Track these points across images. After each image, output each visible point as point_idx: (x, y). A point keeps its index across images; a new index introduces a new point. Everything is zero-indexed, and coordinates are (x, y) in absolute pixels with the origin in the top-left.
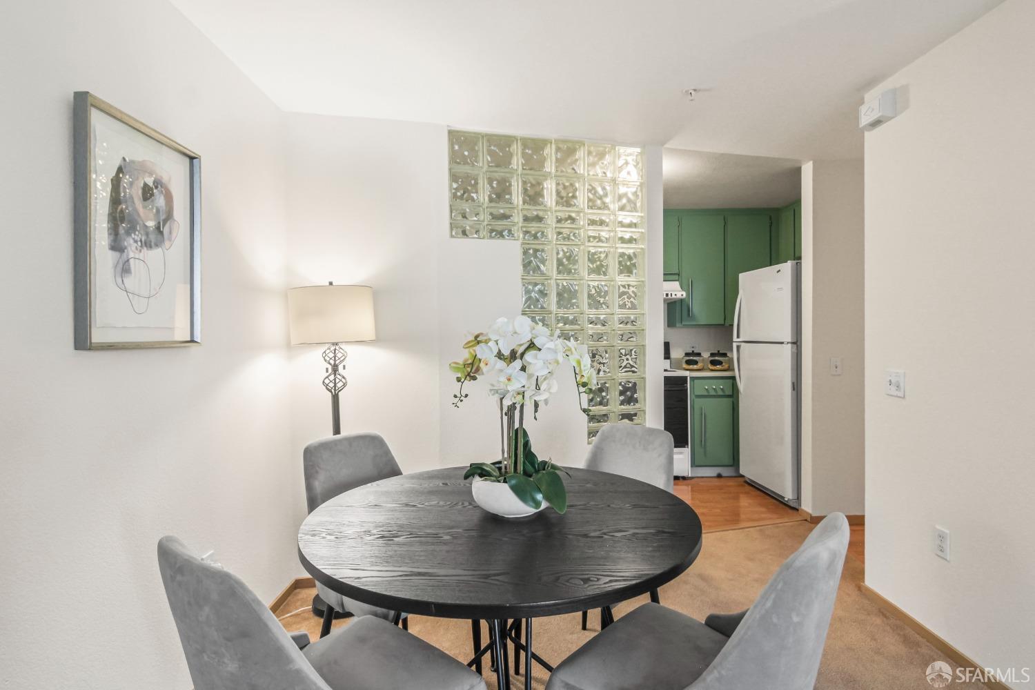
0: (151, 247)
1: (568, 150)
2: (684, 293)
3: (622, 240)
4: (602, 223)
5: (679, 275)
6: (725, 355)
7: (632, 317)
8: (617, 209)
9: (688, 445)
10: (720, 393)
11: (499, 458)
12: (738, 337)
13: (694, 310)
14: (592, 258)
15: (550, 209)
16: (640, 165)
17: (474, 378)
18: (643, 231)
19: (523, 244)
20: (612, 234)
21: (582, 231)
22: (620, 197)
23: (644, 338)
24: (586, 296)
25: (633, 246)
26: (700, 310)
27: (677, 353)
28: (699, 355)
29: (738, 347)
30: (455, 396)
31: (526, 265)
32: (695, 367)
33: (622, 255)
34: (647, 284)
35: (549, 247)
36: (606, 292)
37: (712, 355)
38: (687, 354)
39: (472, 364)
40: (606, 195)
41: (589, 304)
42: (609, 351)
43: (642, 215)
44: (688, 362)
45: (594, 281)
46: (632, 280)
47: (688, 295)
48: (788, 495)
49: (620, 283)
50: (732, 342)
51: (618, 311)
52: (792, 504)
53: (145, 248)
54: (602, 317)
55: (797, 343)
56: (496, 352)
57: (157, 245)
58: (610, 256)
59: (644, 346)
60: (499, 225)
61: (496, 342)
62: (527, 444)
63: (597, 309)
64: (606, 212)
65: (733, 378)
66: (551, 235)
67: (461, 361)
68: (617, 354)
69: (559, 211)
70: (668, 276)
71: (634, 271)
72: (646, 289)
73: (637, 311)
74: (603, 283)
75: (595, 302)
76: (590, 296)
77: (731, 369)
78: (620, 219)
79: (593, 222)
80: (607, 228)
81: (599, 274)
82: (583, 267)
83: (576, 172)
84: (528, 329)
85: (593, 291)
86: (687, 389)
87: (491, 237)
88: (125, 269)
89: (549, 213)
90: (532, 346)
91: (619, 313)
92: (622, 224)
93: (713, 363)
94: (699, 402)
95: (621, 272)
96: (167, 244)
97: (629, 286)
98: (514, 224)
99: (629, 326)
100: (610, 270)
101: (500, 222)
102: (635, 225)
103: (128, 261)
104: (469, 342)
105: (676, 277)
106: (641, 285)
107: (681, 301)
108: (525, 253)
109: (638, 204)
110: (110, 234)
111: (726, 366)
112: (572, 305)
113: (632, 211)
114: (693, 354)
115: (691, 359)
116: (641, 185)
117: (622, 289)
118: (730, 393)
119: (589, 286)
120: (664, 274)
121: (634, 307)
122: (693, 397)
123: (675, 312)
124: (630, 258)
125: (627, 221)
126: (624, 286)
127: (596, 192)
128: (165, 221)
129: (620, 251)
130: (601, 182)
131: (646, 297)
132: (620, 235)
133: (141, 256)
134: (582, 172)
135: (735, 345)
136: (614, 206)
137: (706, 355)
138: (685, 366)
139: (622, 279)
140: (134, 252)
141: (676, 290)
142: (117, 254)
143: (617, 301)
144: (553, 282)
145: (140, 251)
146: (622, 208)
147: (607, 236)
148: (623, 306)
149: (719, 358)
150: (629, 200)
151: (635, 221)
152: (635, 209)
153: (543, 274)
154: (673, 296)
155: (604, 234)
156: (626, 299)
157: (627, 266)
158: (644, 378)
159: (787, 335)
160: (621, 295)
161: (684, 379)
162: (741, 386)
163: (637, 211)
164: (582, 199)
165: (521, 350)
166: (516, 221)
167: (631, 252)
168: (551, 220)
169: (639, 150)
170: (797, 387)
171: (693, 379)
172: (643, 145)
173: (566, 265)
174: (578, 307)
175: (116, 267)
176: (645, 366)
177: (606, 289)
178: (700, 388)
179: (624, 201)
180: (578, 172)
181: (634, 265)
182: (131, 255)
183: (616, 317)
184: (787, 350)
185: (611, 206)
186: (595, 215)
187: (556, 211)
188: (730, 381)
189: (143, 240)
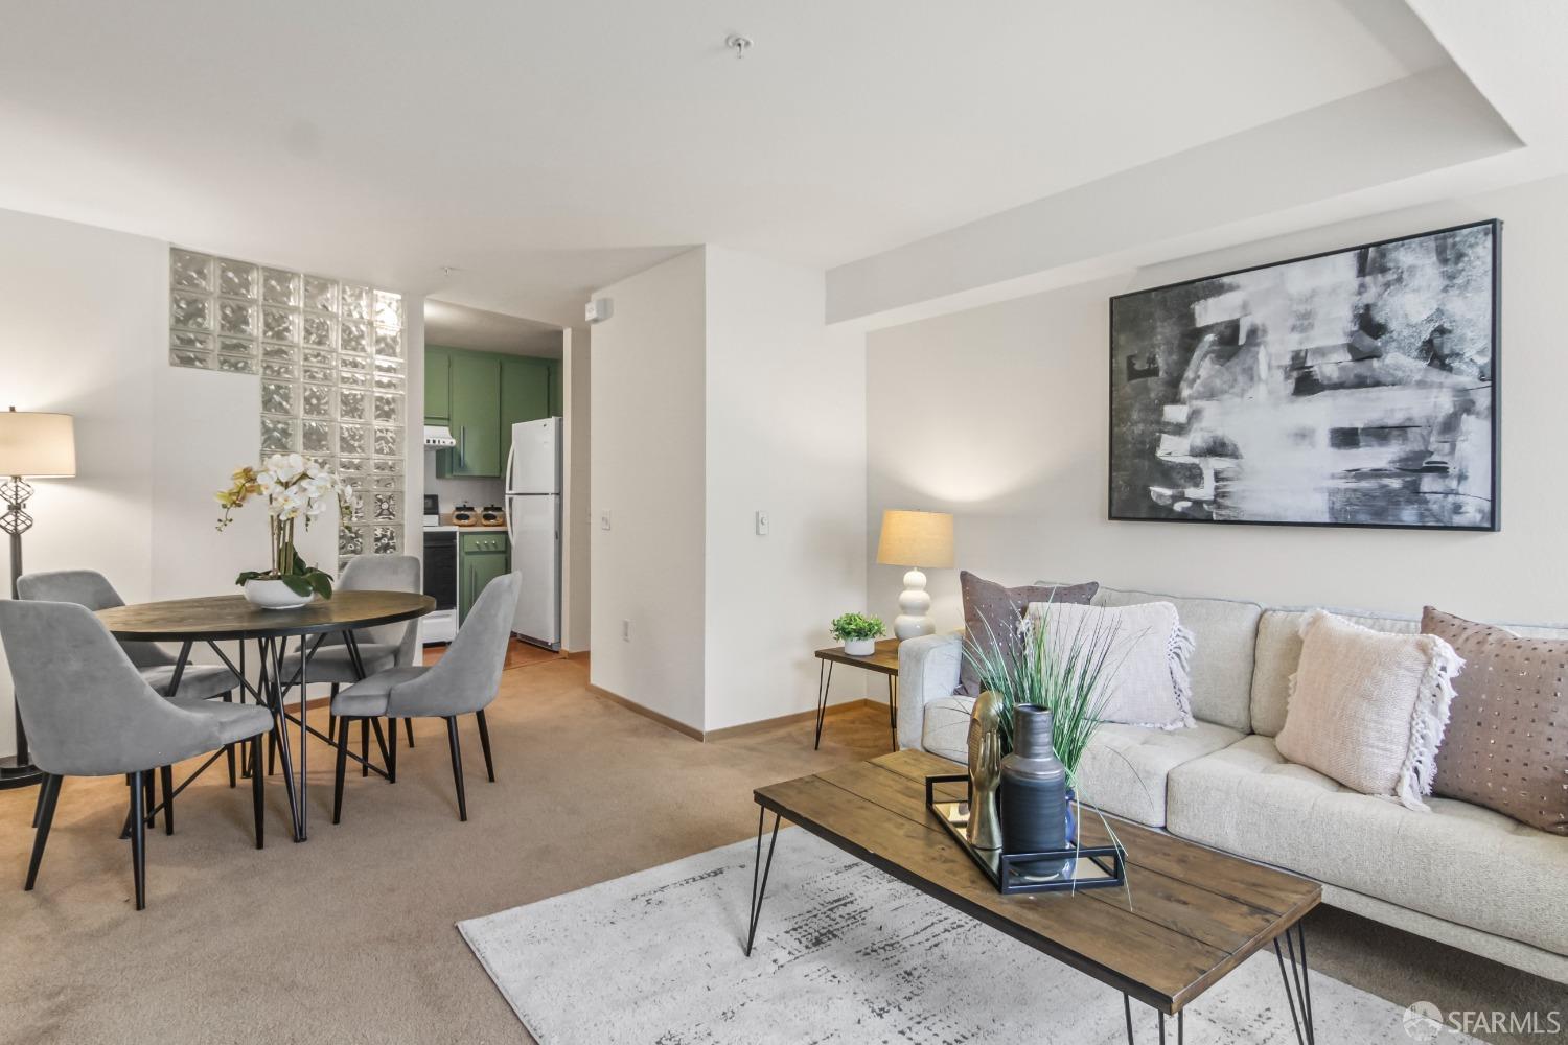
1: (318, 285)
2: (454, 441)
3: (380, 384)
4: (355, 365)
5: (449, 419)
6: (499, 509)
7: (390, 463)
8: (374, 352)
9: (455, 605)
10: (492, 548)
11: (270, 568)
12: (511, 489)
13: (466, 459)
14: (345, 400)
15: (297, 346)
16: (400, 311)
17: (240, 506)
18: (403, 377)
19: (263, 379)
20: (368, 377)
21: (334, 371)
22: (378, 341)
23: (402, 483)
24: (337, 438)
25: (392, 390)
26: (473, 460)
27: (446, 508)
28: (471, 509)
29: (511, 500)
30: (220, 521)
31: (267, 403)
32: (467, 522)
33: (380, 399)
34: (406, 429)
35: (295, 385)
36: (361, 436)
37: (486, 509)
38: (458, 509)
39: (239, 493)
40: (362, 336)
41: (341, 447)
42: (363, 497)
43: (402, 361)
44: (459, 517)
45: (348, 424)
46: (390, 425)
47: (458, 442)
48: (551, 639)
49: (376, 428)
50: (505, 494)
51: (375, 456)
52: (555, 649)
54: (356, 461)
55: (559, 494)
56: (275, 479)
58: (366, 400)
59: (402, 492)
60: (234, 356)
61: (275, 472)
62: (295, 554)
63: (350, 452)
64: (362, 354)
65: (506, 533)
66: (298, 372)
67: (226, 491)
68: (373, 500)
69: (307, 348)
70: (431, 420)
71: (393, 416)
72: (406, 434)
73: (397, 457)
74: (358, 426)
75: (346, 445)
76: (343, 439)
77: (504, 524)
78: (377, 363)
79: (345, 363)
80: (363, 371)
81: (354, 417)
82: (336, 410)
83: (328, 310)
84: (301, 464)
85: (346, 434)
86: (455, 547)
87: (221, 369)
89: (296, 350)
90: (304, 476)
91: (376, 458)
92: (380, 368)
93: (487, 517)
94: (469, 559)
95: (378, 417)
97: (387, 431)
98: (253, 357)
99: (386, 472)
100: (366, 414)
101: (234, 353)
102: (395, 370)
104: (237, 474)
105: (446, 422)
106: (400, 431)
107: (452, 449)
108: (265, 389)
109: (398, 350)
111: (500, 521)
112: (321, 447)
113: (390, 356)
114: (465, 508)
115: (462, 514)
116: (401, 331)
117: (379, 434)
118: (503, 549)
119: (341, 428)
120: (426, 418)
121: (392, 452)
122: (463, 554)
123: (445, 462)
124: (388, 402)
125: (385, 365)
126: (381, 431)
127: (351, 333)
129: (378, 394)
130: (356, 324)
131: (406, 442)
132: (377, 379)
134: (335, 311)
135: (507, 498)
136: (370, 350)
137: (479, 510)
138: (455, 521)
139: (378, 424)
141: (443, 436)
143: (373, 445)
144: (300, 422)
146: (379, 352)
147: (363, 379)
148: (380, 451)
149: (493, 512)
150: (387, 344)
151: (394, 366)
152: (394, 354)
153: (286, 412)
154: (442, 444)
155: (360, 377)
156: (384, 445)
157: (386, 410)
158: (402, 525)
159: (551, 488)
160: (378, 439)
161: (452, 535)
162: (513, 541)
163: (396, 356)
164: (335, 338)
165: (294, 480)
166: (255, 353)
167: (390, 396)
168: (297, 357)
169: (399, 297)
170: (559, 535)
171: (462, 534)
172: (404, 294)
173: (314, 405)
174: (328, 449)
176: (403, 512)
177: (361, 432)
178: (472, 543)
179: (382, 345)
180: (330, 309)
181: (393, 410)
183: (372, 462)
184: (552, 500)
185: (368, 349)
186: (349, 355)
187: (304, 348)
188: (503, 536)
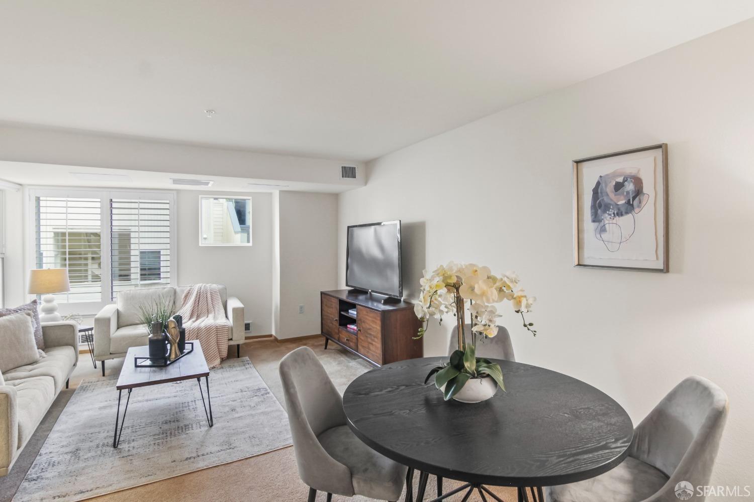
0: (622, 215)
53: (617, 217)
57: (627, 213)
88: (603, 230)
96: (637, 210)
103: (604, 225)
110: (592, 215)
128: (634, 198)
133: (614, 221)
140: (609, 220)
142: (596, 224)
145: (613, 219)
175: (595, 230)
182: (607, 222)
189: (615, 212)
